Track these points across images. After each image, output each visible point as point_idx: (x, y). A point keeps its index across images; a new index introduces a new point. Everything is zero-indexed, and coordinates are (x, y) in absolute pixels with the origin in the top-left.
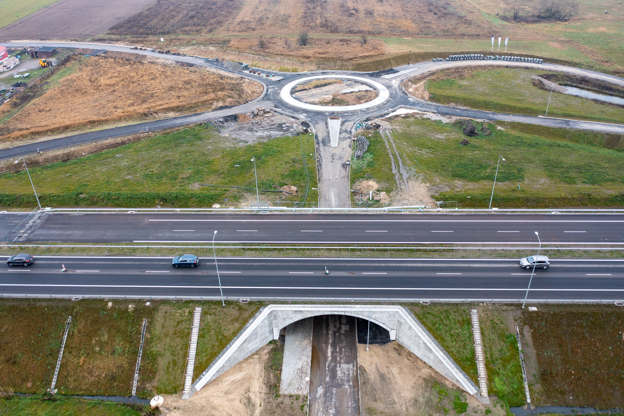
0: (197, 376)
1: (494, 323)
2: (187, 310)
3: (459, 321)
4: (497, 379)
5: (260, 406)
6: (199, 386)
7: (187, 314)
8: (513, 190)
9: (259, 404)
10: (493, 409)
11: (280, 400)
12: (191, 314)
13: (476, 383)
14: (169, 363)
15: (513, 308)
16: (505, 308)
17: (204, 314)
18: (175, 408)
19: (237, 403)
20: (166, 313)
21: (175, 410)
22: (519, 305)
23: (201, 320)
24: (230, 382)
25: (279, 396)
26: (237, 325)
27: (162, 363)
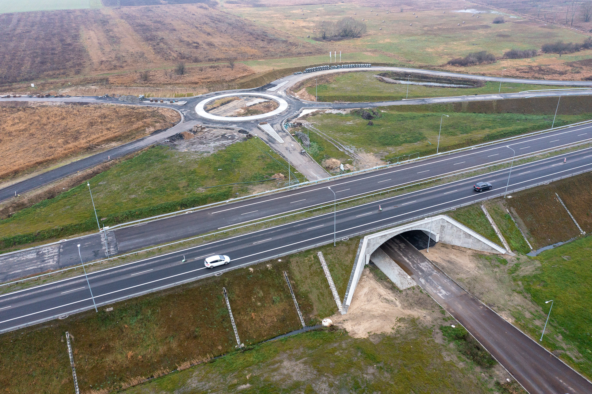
0: (343, 298)
1: (495, 210)
2: (312, 256)
3: (477, 215)
4: (511, 241)
5: (396, 300)
6: (348, 302)
7: (313, 259)
8: (427, 146)
9: (395, 300)
10: (520, 257)
11: (404, 293)
12: (316, 258)
13: (503, 247)
14: (318, 296)
15: (499, 199)
16: (496, 200)
17: (325, 255)
18: (344, 321)
19: (381, 304)
20: (297, 262)
21: (346, 322)
22: (502, 197)
23: (326, 260)
24: (363, 295)
25: (402, 291)
26: (351, 256)
27: (313, 297)
